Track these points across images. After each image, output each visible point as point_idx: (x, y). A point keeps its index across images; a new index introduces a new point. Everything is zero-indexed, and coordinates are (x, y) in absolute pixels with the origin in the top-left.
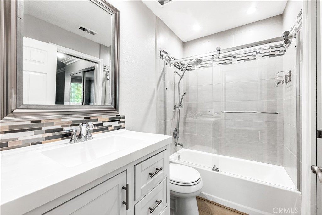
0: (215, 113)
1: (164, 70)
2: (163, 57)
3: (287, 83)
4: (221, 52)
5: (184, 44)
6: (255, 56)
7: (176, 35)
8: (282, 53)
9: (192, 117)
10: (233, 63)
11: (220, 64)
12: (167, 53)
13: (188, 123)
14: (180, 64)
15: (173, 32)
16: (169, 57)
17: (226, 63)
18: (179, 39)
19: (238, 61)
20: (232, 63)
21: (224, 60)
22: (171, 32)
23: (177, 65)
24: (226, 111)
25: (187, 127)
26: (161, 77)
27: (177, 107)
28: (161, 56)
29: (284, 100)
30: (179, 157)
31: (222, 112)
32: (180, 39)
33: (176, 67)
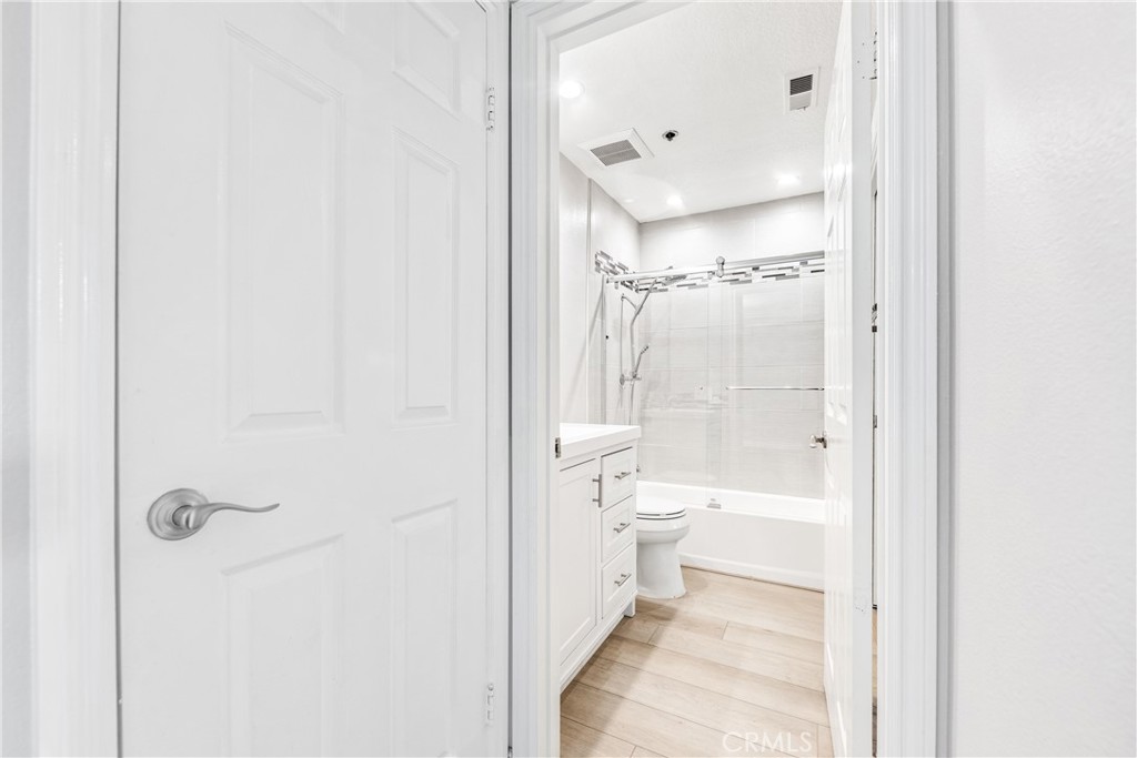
1: (602, 296)
2: (602, 266)
4: (725, 267)
5: (642, 228)
6: (798, 270)
7: (625, 211)
10: (753, 282)
12: (608, 257)
15: (619, 205)
16: (611, 265)
17: (739, 280)
18: (630, 217)
19: (764, 277)
20: (750, 281)
21: (733, 274)
22: (616, 205)
26: (596, 312)
27: (627, 380)
28: (598, 264)
32: (632, 217)
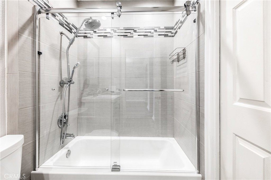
0: (116, 89)
3: (179, 61)
6: (153, 33)
8: (173, 35)
9: (91, 95)
10: (134, 37)
11: (121, 36)
13: (84, 103)
14: (71, 26)
17: (127, 35)
19: (138, 35)
20: (132, 37)
21: (125, 33)
23: (66, 25)
24: (128, 89)
25: (84, 109)
27: (65, 84)
29: (174, 77)
30: (69, 153)
31: (124, 90)
33: (64, 27)
